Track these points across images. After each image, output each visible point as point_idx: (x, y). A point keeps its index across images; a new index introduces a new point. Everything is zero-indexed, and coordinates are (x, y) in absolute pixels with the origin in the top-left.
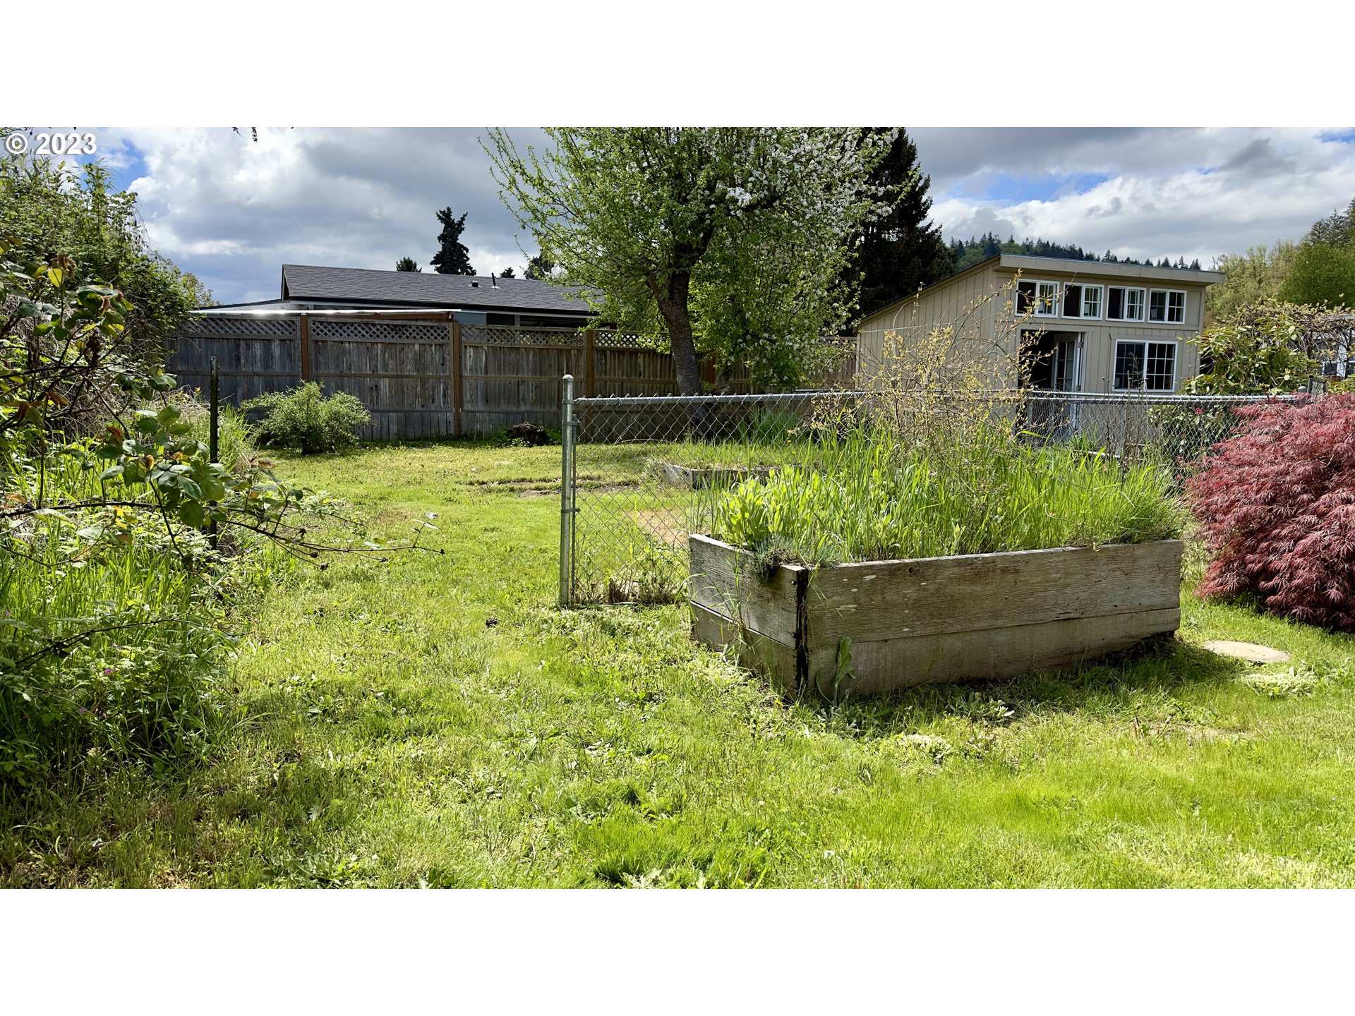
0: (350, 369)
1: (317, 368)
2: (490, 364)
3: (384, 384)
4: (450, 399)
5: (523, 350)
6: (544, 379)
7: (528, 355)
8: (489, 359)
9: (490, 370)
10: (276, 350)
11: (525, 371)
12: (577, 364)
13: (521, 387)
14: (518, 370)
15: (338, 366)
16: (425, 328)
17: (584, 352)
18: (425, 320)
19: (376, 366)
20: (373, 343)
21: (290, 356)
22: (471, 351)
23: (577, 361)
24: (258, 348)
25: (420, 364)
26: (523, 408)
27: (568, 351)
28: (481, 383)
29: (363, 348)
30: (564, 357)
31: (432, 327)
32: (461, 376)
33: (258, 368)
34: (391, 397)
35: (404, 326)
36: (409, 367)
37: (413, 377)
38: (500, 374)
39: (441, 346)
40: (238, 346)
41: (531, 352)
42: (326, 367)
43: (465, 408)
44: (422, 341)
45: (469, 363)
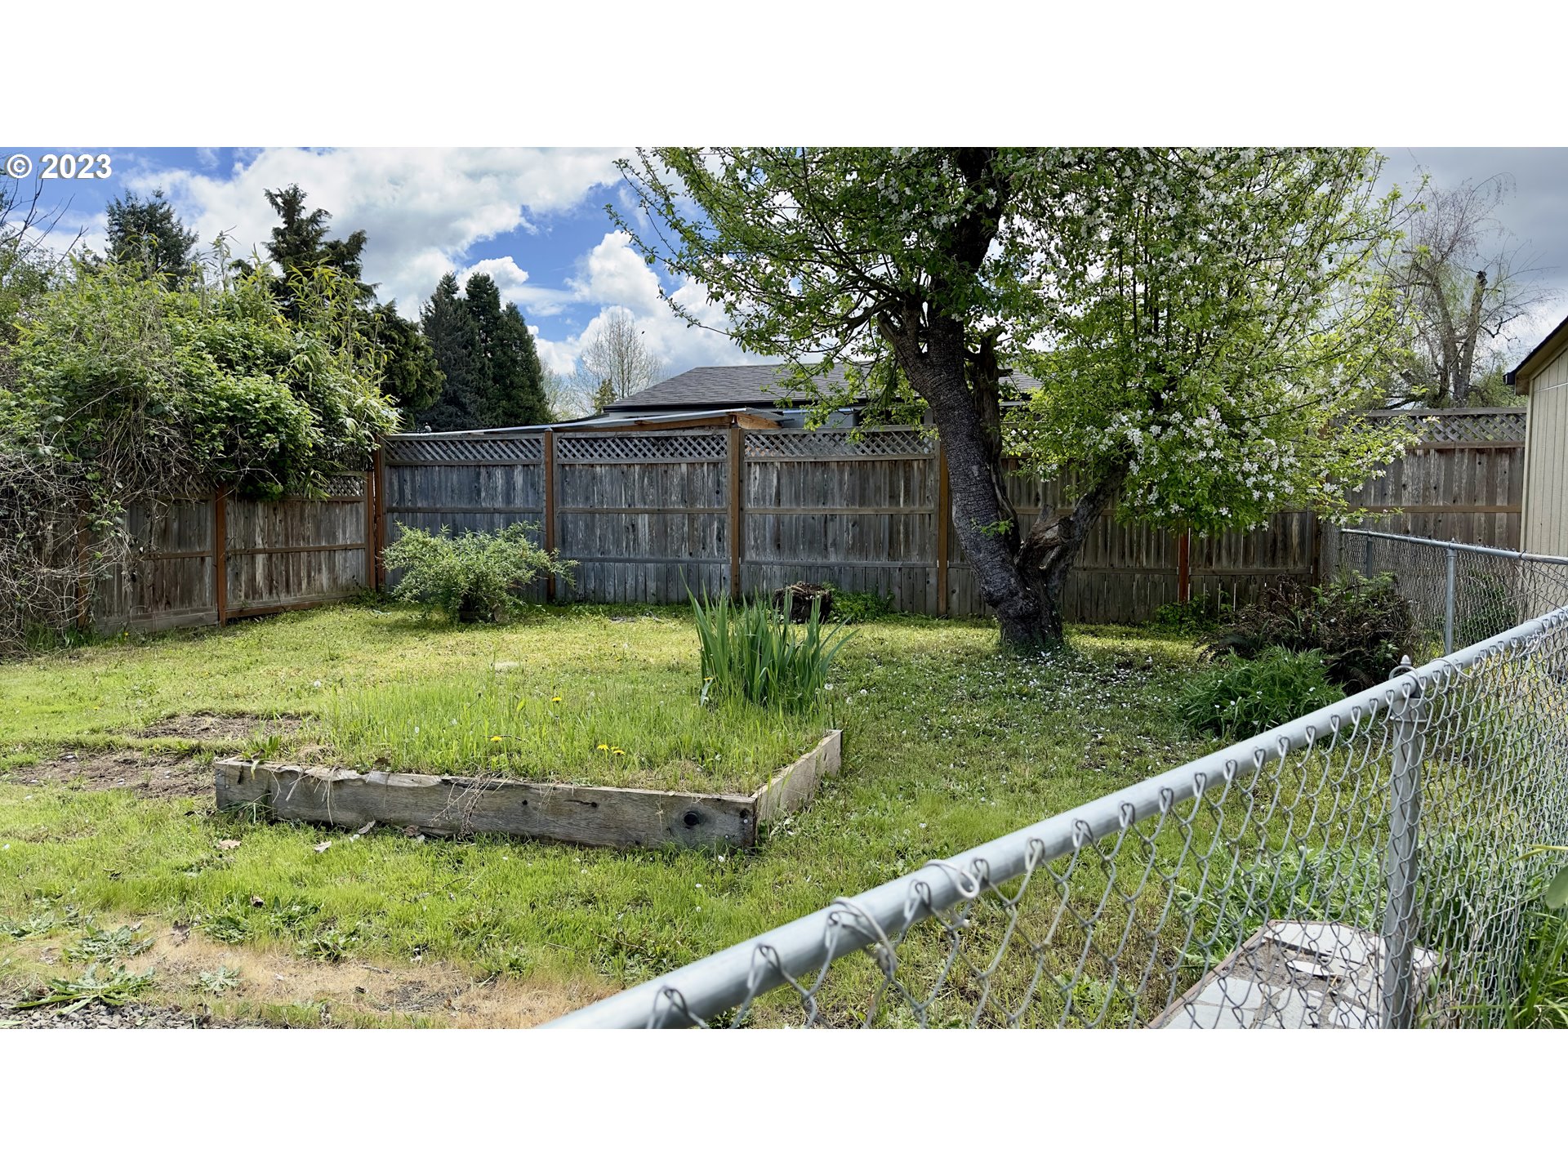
0: (602, 503)
1: (564, 501)
2: (784, 491)
3: (643, 522)
4: (727, 544)
5: (834, 466)
6: (868, 511)
7: (842, 472)
8: (784, 481)
9: (783, 498)
10: (519, 478)
11: (837, 499)
12: (923, 485)
13: (830, 524)
14: (825, 497)
15: (587, 499)
16: (694, 439)
17: (936, 463)
18: (702, 427)
19: (633, 496)
20: (629, 465)
21: (533, 485)
22: (756, 471)
23: (923, 481)
24: (499, 474)
25: (688, 494)
26: (833, 559)
27: (908, 464)
28: (771, 518)
29: (616, 471)
30: (901, 473)
31: (704, 438)
32: (741, 509)
33: (499, 504)
34: (651, 540)
35: (667, 439)
36: (674, 498)
37: (677, 511)
38: (798, 504)
39: (715, 464)
40: (479, 474)
41: (847, 468)
42: (574, 499)
43: (748, 558)
44: (690, 459)
45: (753, 488)
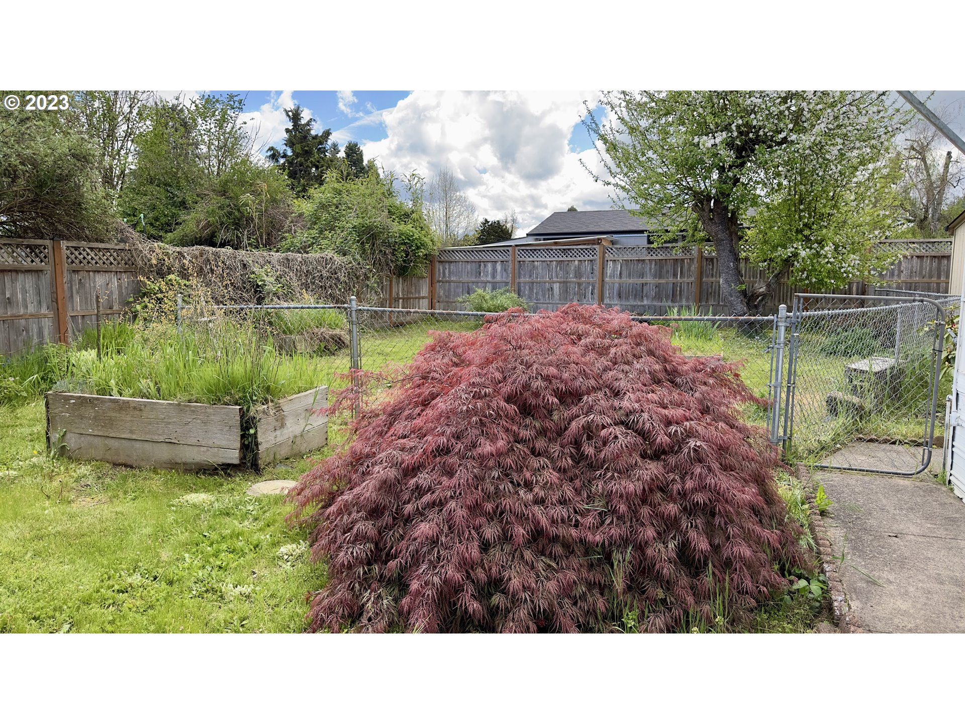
0: (537, 278)
1: (519, 277)
2: (623, 273)
3: (556, 287)
4: (596, 296)
5: (647, 261)
6: (663, 281)
7: (651, 264)
8: (623, 268)
9: (623, 276)
10: (499, 267)
11: (648, 275)
12: (689, 270)
13: (645, 287)
14: (643, 275)
15: (530, 276)
16: (582, 249)
17: (696, 260)
18: (585, 244)
19: (552, 275)
20: (551, 261)
21: (505, 270)
22: (611, 264)
23: (690, 266)
24: (489, 265)
25: (578, 274)
26: (645, 302)
27: (683, 260)
28: (617, 285)
29: (544, 264)
30: (679, 265)
31: (586, 249)
32: (603, 281)
33: (489, 279)
34: (560, 294)
35: (569, 249)
36: (571, 276)
37: (573, 282)
38: (630, 278)
39: (591, 261)
40: (480, 265)
41: (654, 263)
42: (525, 276)
43: (605, 302)
44: (579, 259)
45: (609, 271)
